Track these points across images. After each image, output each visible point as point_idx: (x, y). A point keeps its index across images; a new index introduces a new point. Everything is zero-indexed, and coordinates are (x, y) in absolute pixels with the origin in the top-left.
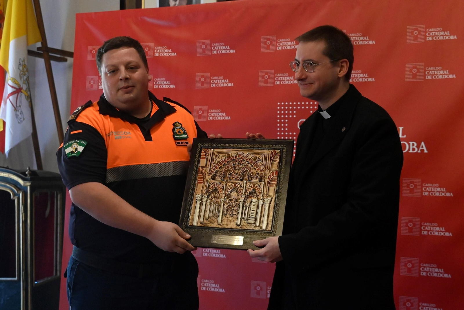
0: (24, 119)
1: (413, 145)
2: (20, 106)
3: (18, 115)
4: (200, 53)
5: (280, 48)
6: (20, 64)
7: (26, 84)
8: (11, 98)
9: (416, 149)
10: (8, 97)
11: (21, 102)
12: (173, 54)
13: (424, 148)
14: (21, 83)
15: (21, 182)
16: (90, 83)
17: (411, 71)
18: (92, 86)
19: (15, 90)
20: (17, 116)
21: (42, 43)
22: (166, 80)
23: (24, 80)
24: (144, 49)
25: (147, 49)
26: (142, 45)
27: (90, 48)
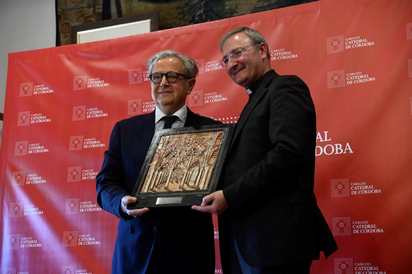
1: (339, 146)
4: (131, 81)
5: (208, 70)
9: (342, 150)
12: (106, 85)
13: (350, 149)
16: (22, 118)
17: (332, 78)
18: (24, 121)
22: (99, 110)
24: (77, 82)
25: (80, 82)
26: (75, 78)
27: (22, 85)
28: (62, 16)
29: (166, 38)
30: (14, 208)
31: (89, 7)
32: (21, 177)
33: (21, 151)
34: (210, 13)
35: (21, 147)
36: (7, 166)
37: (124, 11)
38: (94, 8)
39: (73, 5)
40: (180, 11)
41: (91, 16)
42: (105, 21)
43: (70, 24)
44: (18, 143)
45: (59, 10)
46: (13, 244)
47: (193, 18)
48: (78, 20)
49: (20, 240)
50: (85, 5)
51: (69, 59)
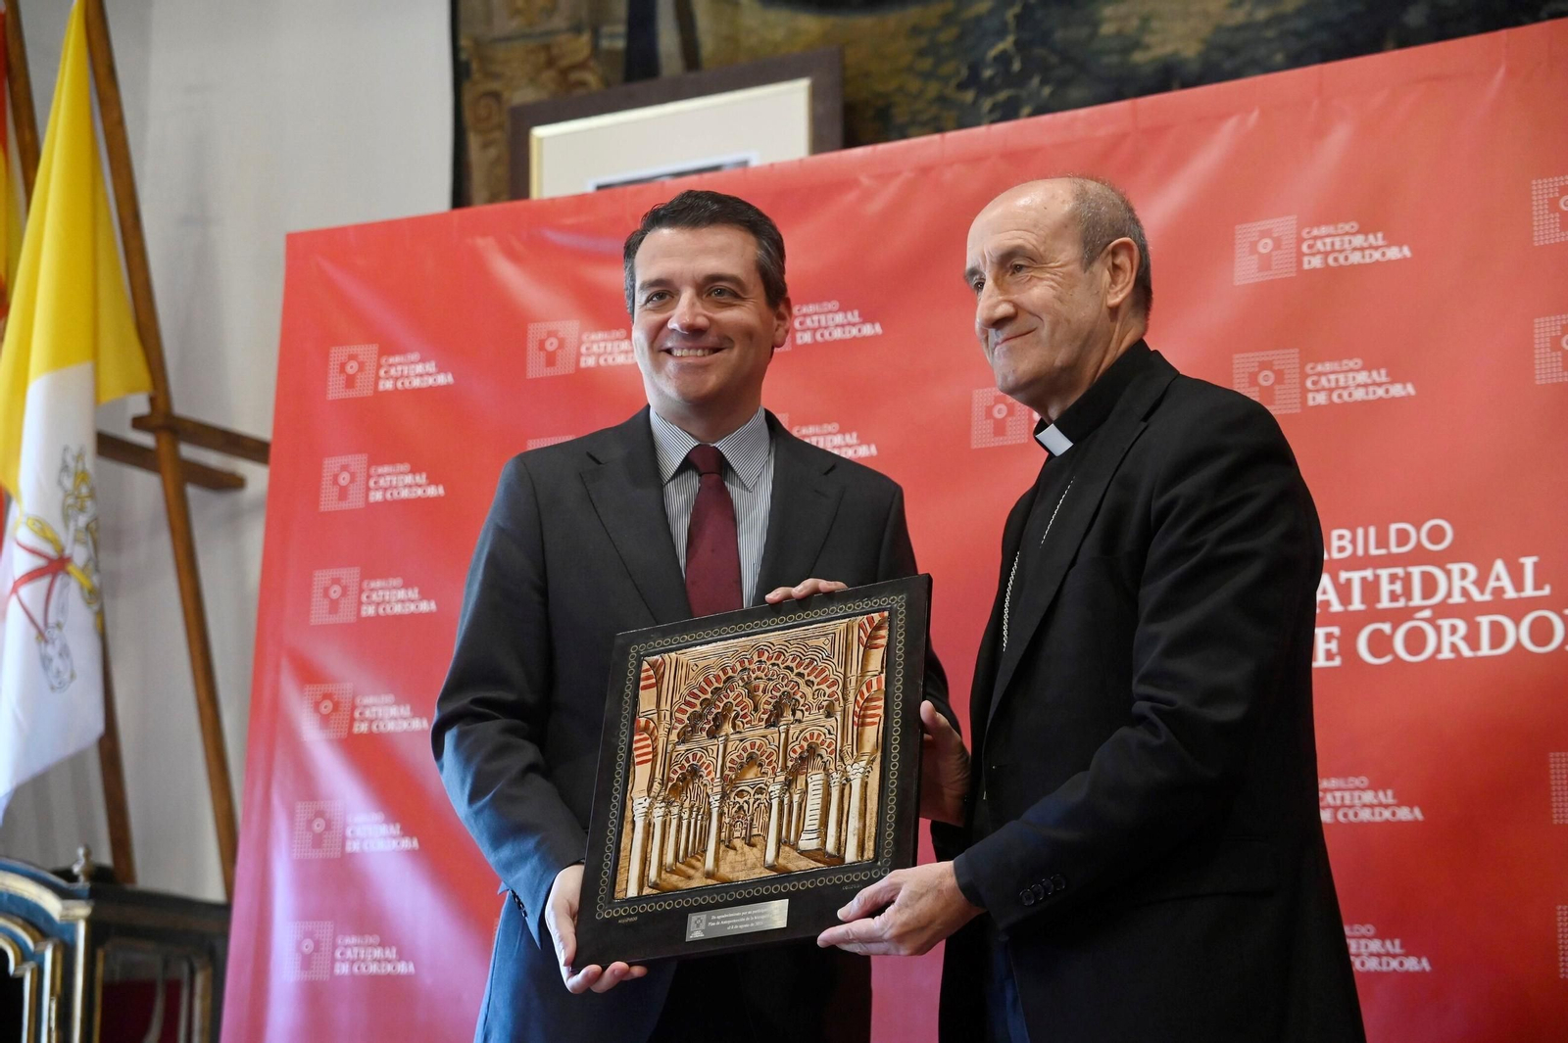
0: (72, 676)
2: (59, 626)
3: (51, 660)
6: (65, 468)
7: (85, 543)
8: (25, 591)
10: (15, 590)
11: (63, 610)
14: (66, 538)
15: (52, 904)
16: (335, 482)
18: (343, 493)
19: (40, 562)
20: (45, 661)
21: (152, 401)
23: (76, 530)
24: (541, 345)
25: (551, 345)
26: (535, 331)
27: (338, 354)
28: (474, 66)
29: (884, 178)
30: (310, 822)
31: (577, 29)
32: (336, 707)
33: (334, 607)
34: (1039, 51)
35: (335, 592)
36: (285, 663)
37: (707, 44)
38: (596, 34)
39: (514, 25)
40: (923, 42)
41: (581, 66)
42: (637, 87)
43: (506, 95)
44: (321, 577)
45: (464, 42)
46: (306, 962)
47: (975, 70)
48: (533, 80)
49: (335, 947)
50: (559, 22)
51: (512, 256)
